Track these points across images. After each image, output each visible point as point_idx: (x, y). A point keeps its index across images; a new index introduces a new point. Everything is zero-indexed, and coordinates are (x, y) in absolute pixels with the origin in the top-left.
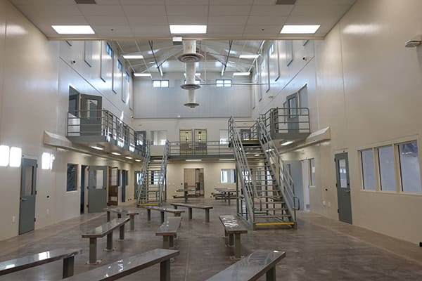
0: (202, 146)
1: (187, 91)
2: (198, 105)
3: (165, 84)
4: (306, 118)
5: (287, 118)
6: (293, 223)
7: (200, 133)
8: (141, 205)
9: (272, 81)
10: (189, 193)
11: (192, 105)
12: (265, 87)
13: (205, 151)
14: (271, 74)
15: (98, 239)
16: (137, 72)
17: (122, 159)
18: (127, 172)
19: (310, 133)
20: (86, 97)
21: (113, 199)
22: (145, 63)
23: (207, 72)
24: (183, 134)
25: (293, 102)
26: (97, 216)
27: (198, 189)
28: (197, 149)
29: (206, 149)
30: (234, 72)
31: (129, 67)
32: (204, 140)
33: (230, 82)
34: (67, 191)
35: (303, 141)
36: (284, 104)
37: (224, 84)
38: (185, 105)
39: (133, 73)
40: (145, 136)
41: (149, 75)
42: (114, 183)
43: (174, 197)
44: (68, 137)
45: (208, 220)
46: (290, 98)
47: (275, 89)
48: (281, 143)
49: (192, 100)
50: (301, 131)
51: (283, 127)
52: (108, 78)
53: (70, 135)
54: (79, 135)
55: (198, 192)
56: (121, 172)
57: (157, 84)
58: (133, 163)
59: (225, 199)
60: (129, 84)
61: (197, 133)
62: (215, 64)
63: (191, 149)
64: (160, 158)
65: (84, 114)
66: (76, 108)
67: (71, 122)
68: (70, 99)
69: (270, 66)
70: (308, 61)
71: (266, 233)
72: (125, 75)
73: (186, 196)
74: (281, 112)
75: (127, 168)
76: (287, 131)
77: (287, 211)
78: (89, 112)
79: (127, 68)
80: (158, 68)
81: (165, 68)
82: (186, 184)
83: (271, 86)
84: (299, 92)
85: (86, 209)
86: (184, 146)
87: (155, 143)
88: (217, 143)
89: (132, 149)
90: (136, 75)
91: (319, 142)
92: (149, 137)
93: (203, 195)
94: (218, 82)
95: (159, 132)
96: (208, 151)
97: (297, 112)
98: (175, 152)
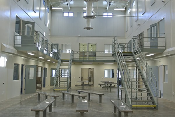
0: (94, 54)
1: (86, 20)
2: (92, 28)
3: (71, 15)
4: (163, 40)
5: (149, 39)
6: (155, 106)
7: (92, 46)
8: (56, 90)
9: (140, 15)
10: (85, 83)
11: (88, 29)
12: (135, 18)
13: (95, 58)
14: (139, 10)
15: (40, 112)
16: (54, 7)
17: (44, 61)
18: (46, 68)
19: (165, 49)
20: (25, 22)
21: (39, 85)
22: (60, 1)
23: (98, 8)
24: (81, 46)
25: (154, 28)
26: (31, 96)
27: (90, 81)
28: (90, 56)
29: (95, 56)
30: (115, 8)
31: (49, 4)
32: (94, 50)
33: (111, 14)
34: (14, 80)
35: (161, 54)
36: (148, 30)
37: (108, 16)
38: (85, 28)
39: (51, 7)
40: (58, 47)
41: (62, 9)
42: (39, 76)
43: (76, 86)
44: (15, 47)
45: (100, 102)
46: (152, 26)
47: (142, 20)
48: (146, 54)
49: (89, 25)
50: (159, 48)
51: (147, 45)
52: (37, 10)
53: (16, 46)
54: (20, 46)
55: (90, 83)
56: (43, 69)
57: (66, 14)
58: (50, 64)
59: (108, 88)
60: (49, 14)
61: (90, 46)
62: (103, 3)
63: (86, 56)
64: (68, 61)
65: (23, 33)
66: (19, 29)
67: (17, 38)
68: (16, 24)
69: (139, 5)
70: (166, 3)
71: (140, 112)
72: (47, 8)
73: (83, 85)
74: (145, 35)
75: (47, 66)
76: (149, 48)
77: (151, 98)
78: (26, 32)
79: (48, 4)
80: (67, 4)
81: (71, 5)
82: (82, 78)
83: (139, 17)
84: (159, 22)
85: (23, 91)
86: (82, 54)
87: (63, 52)
88: (103, 53)
89: (51, 55)
90: (53, 8)
91: (172, 55)
92: (60, 47)
93: (93, 85)
94: (104, 14)
95: (65, 44)
96: (97, 58)
97: (157, 35)
98: (76, 57)
